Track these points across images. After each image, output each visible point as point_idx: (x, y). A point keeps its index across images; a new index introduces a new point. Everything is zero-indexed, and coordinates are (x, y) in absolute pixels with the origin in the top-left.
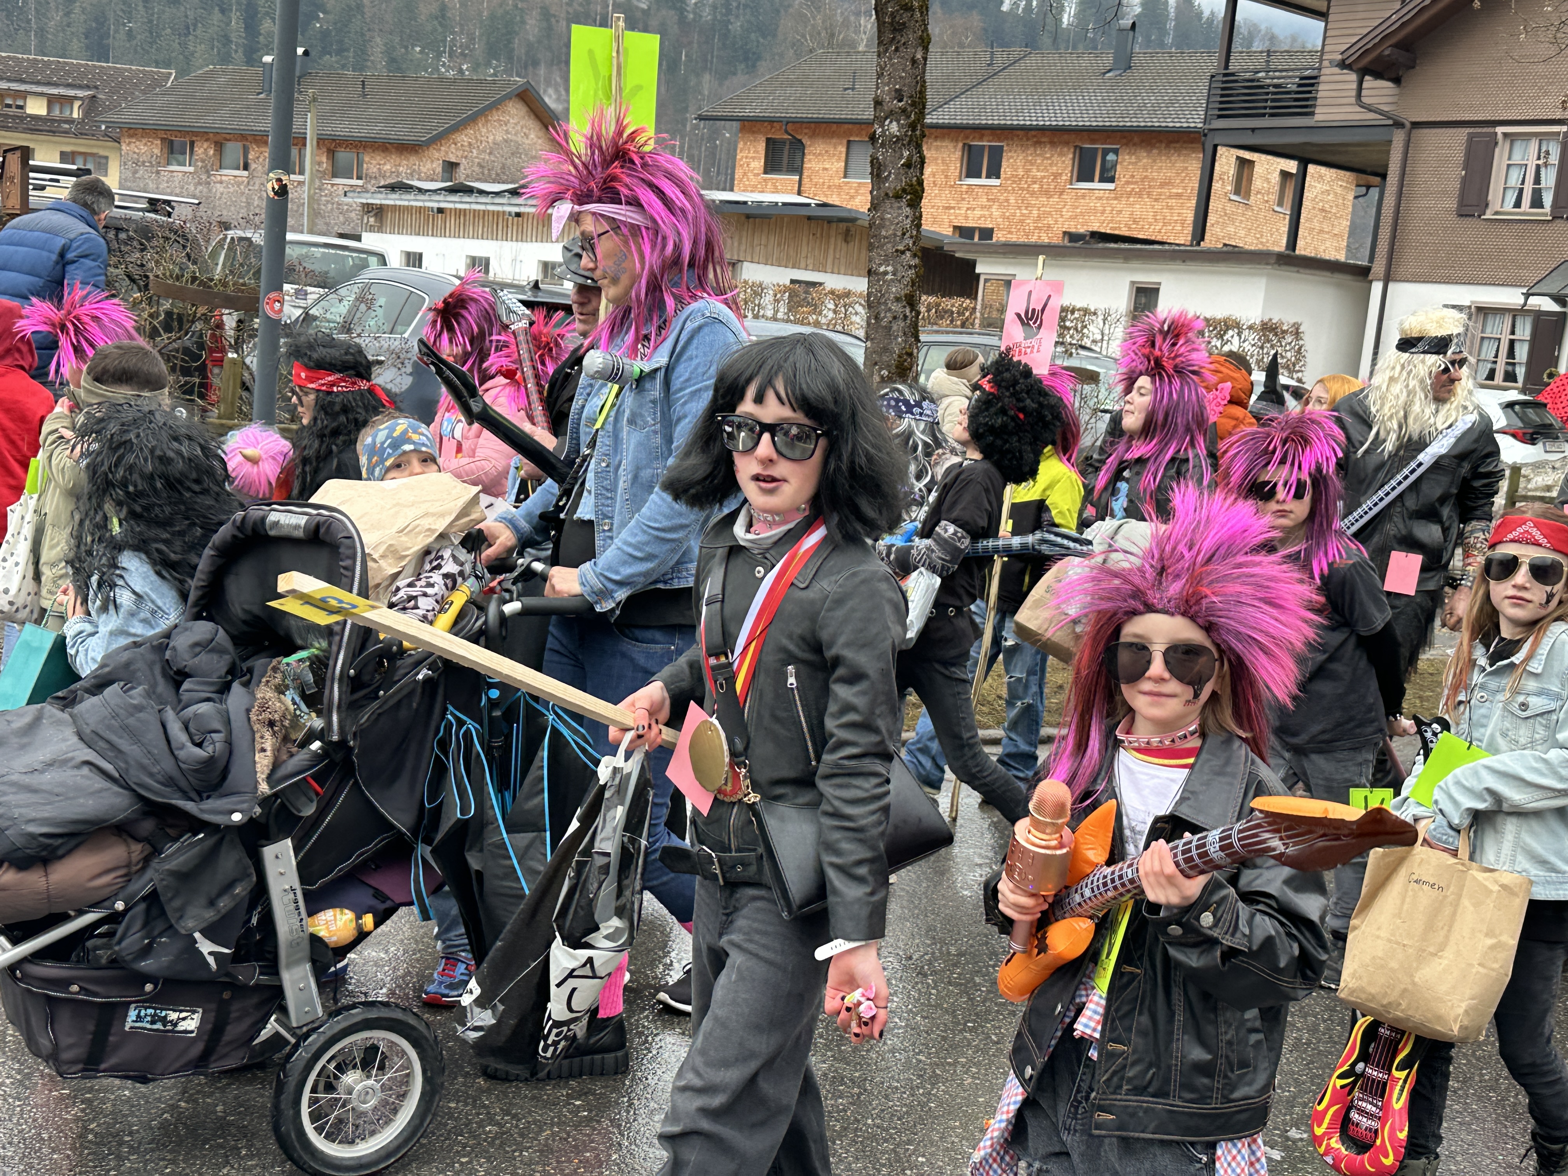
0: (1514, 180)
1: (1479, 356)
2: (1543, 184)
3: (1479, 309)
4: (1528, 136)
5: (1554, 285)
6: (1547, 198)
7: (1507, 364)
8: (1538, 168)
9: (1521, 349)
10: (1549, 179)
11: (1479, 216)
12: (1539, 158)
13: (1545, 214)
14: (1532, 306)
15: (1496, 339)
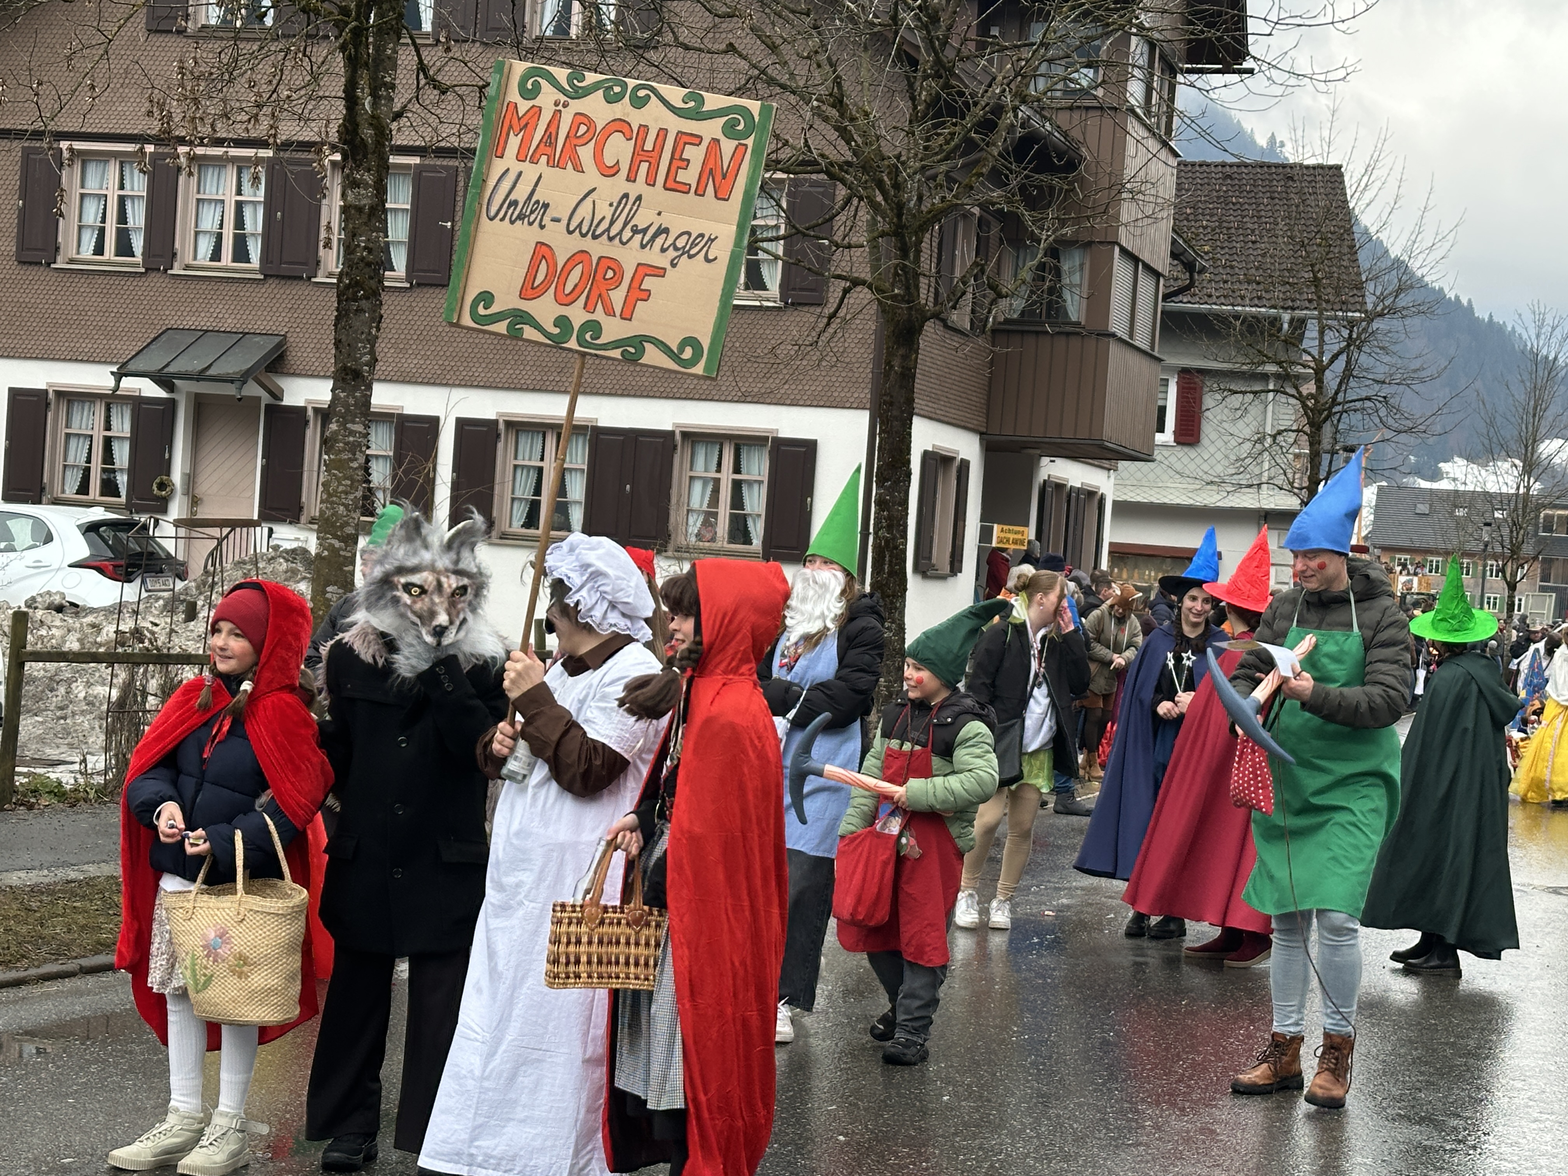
0: (91, 214)
1: (65, 460)
2: (131, 224)
3: (59, 394)
4: (104, 157)
5: (155, 361)
6: (138, 243)
7: (104, 470)
8: (122, 200)
9: (121, 449)
10: (137, 217)
11: (49, 265)
12: (122, 187)
13: (136, 265)
14: (128, 390)
15: (85, 436)
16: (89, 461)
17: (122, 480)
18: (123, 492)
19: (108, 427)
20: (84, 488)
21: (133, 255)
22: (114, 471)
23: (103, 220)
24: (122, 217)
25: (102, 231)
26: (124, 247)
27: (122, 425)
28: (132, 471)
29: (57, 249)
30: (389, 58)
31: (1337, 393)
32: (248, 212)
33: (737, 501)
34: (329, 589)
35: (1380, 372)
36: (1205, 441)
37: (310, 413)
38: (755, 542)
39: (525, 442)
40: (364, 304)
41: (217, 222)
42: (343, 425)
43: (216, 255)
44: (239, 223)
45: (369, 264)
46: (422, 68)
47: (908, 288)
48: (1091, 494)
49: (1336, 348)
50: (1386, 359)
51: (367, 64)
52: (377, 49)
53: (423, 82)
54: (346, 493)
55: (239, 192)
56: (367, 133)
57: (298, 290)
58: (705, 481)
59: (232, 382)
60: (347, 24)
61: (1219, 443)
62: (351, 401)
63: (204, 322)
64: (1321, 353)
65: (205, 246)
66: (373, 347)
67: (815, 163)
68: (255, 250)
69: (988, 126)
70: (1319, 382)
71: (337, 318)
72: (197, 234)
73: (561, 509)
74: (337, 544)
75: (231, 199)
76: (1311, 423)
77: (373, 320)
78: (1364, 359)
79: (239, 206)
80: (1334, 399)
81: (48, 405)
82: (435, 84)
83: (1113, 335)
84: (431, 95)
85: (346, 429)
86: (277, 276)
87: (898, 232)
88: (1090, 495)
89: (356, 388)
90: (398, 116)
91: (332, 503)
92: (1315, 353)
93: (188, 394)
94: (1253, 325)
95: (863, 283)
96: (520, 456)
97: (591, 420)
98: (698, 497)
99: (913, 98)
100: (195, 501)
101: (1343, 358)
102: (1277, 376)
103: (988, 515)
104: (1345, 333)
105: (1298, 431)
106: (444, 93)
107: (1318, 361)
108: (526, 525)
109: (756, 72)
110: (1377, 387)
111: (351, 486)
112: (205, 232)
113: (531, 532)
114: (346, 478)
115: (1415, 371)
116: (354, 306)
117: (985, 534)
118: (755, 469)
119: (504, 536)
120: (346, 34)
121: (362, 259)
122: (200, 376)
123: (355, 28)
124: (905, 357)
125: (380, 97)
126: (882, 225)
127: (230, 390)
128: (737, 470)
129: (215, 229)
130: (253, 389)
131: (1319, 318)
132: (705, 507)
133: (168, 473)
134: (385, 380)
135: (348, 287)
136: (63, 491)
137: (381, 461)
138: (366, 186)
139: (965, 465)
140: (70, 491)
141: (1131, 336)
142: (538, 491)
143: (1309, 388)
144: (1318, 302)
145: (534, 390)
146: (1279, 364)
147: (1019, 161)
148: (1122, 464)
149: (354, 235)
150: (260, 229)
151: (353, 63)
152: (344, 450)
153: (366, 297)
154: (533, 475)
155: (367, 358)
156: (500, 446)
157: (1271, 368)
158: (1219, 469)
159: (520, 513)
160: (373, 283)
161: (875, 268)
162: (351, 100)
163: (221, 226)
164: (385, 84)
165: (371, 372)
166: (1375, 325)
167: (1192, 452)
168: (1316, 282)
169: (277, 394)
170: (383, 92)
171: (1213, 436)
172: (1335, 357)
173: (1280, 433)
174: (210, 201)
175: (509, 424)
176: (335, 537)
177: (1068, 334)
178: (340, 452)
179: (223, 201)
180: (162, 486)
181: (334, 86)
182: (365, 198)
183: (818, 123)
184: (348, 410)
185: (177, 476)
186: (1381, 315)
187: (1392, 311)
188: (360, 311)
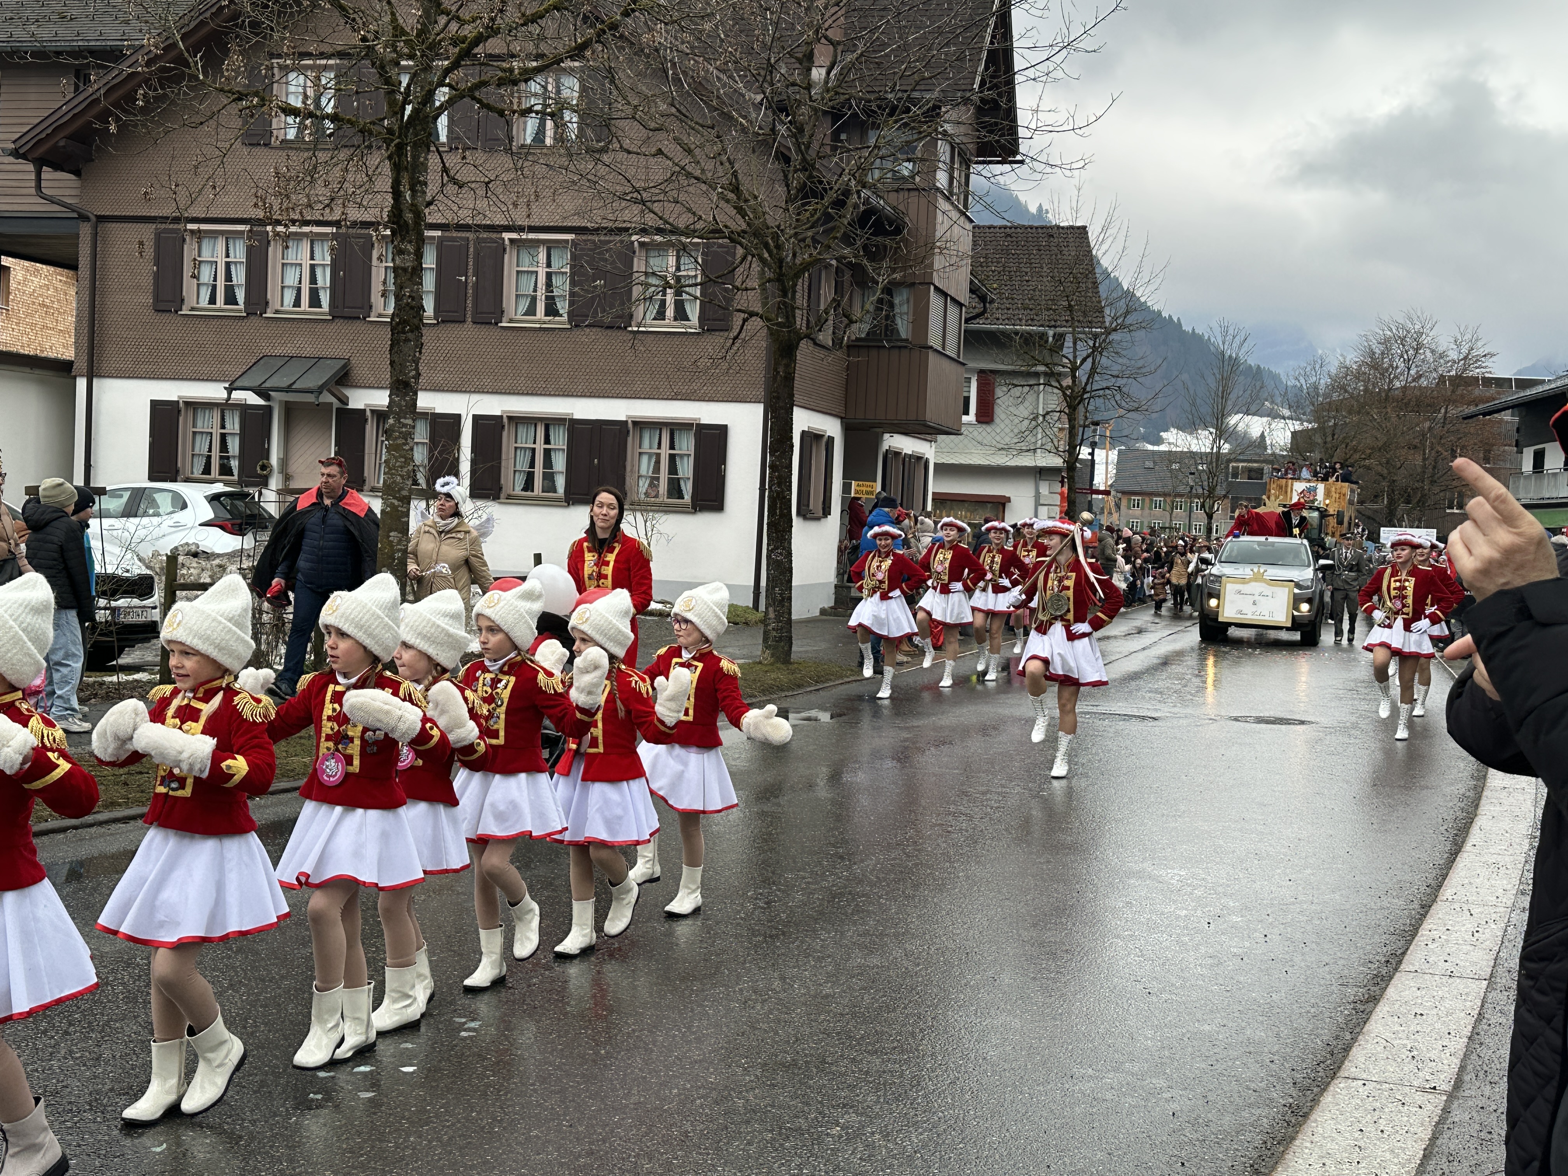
0: (206, 275)
1: (193, 450)
2: (235, 282)
3: (188, 404)
4: (214, 234)
5: (255, 380)
6: (240, 295)
7: (221, 457)
8: (228, 264)
9: (233, 442)
10: (239, 276)
11: (176, 312)
12: (228, 256)
13: (240, 311)
14: (237, 400)
15: (207, 433)
16: (210, 450)
17: (234, 464)
18: (236, 472)
19: (223, 427)
20: (207, 470)
21: (237, 304)
22: (228, 458)
23: (215, 280)
24: (228, 277)
25: (214, 288)
26: (230, 299)
27: (233, 425)
28: (242, 457)
29: (183, 300)
30: (422, 164)
31: (1086, 384)
32: (319, 272)
33: (673, 469)
34: (392, 534)
35: (1116, 369)
36: (997, 420)
37: (368, 413)
38: (686, 497)
39: (522, 431)
40: (410, 335)
41: (297, 280)
42: (398, 420)
43: (297, 303)
44: (313, 279)
45: (412, 308)
46: (445, 170)
47: (787, 318)
48: (919, 458)
49: (1085, 354)
50: (1120, 360)
51: (406, 168)
52: (413, 157)
53: (446, 178)
54: (401, 467)
55: (312, 258)
56: (409, 216)
57: (357, 325)
58: (650, 455)
59: (312, 393)
60: (392, 140)
61: (1007, 422)
62: (403, 403)
63: (290, 351)
64: (1075, 357)
65: (289, 297)
66: (417, 365)
67: (720, 231)
68: (325, 298)
69: (840, 204)
70: (1074, 377)
71: (392, 346)
72: (283, 288)
73: (549, 477)
74: (396, 503)
75: (307, 263)
76: (1069, 406)
77: (417, 347)
78: (1104, 361)
79: (313, 268)
80: (1084, 389)
81: (179, 411)
82: (454, 181)
83: (931, 347)
84: (451, 189)
85: (400, 422)
86: (342, 317)
87: (780, 279)
88: (919, 460)
89: (406, 394)
90: (429, 204)
91: (392, 474)
92: (1071, 357)
93: (280, 401)
94: (1028, 339)
95: (757, 314)
96: (519, 441)
97: (568, 414)
98: (645, 467)
99: (787, 185)
100: (287, 478)
101: (1090, 360)
102: (1045, 374)
103: (847, 475)
104: (1091, 343)
105: (1060, 412)
106: (460, 187)
107: (1073, 363)
108: (525, 489)
109: (677, 169)
110: (1113, 380)
111: (405, 462)
112: (289, 287)
113: (529, 493)
114: (401, 457)
115: (1139, 368)
116: (403, 337)
117: (846, 488)
118: (684, 445)
119: (509, 497)
120: (392, 148)
121: (408, 304)
122: (288, 389)
123: (399, 143)
124: (787, 366)
125: (416, 191)
126: (769, 274)
127: (310, 398)
128: (672, 447)
129: (296, 284)
130: (327, 398)
131: (1073, 333)
132: (650, 474)
133: (268, 458)
134: (425, 390)
135: (398, 324)
136: (192, 473)
137: (420, 446)
138: (409, 253)
139: (831, 440)
140: (197, 473)
141: (944, 348)
142: (532, 465)
143: (1067, 382)
144: (1072, 322)
145: (527, 394)
146: (1046, 365)
147: (862, 227)
148: (940, 438)
149: (401, 288)
150: (328, 285)
151: (397, 168)
152: (399, 437)
153: (411, 331)
154: (529, 454)
155: (414, 373)
156: (505, 434)
157: (1041, 368)
158: (1007, 440)
159: (520, 481)
160: (416, 321)
161: (764, 304)
162: (397, 194)
163: (300, 282)
164: (420, 182)
165: (417, 383)
166: (1111, 337)
167: (989, 428)
168: (1070, 308)
169: (344, 401)
170: (418, 188)
171: (1003, 416)
172: (1084, 360)
173: (1048, 413)
174: (292, 264)
175: (510, 418)
176: (395, 498)
177: (900, 347)
178: (396, 438)
179: (301, 265)
180: (263, 467)
181: (384, 183)
182: (408, 262)
183: (722, 204)
184: (401, 410)
185: (274, 460)
186: (1115, 330)
187: (1123, 326)
188: (407, 340)
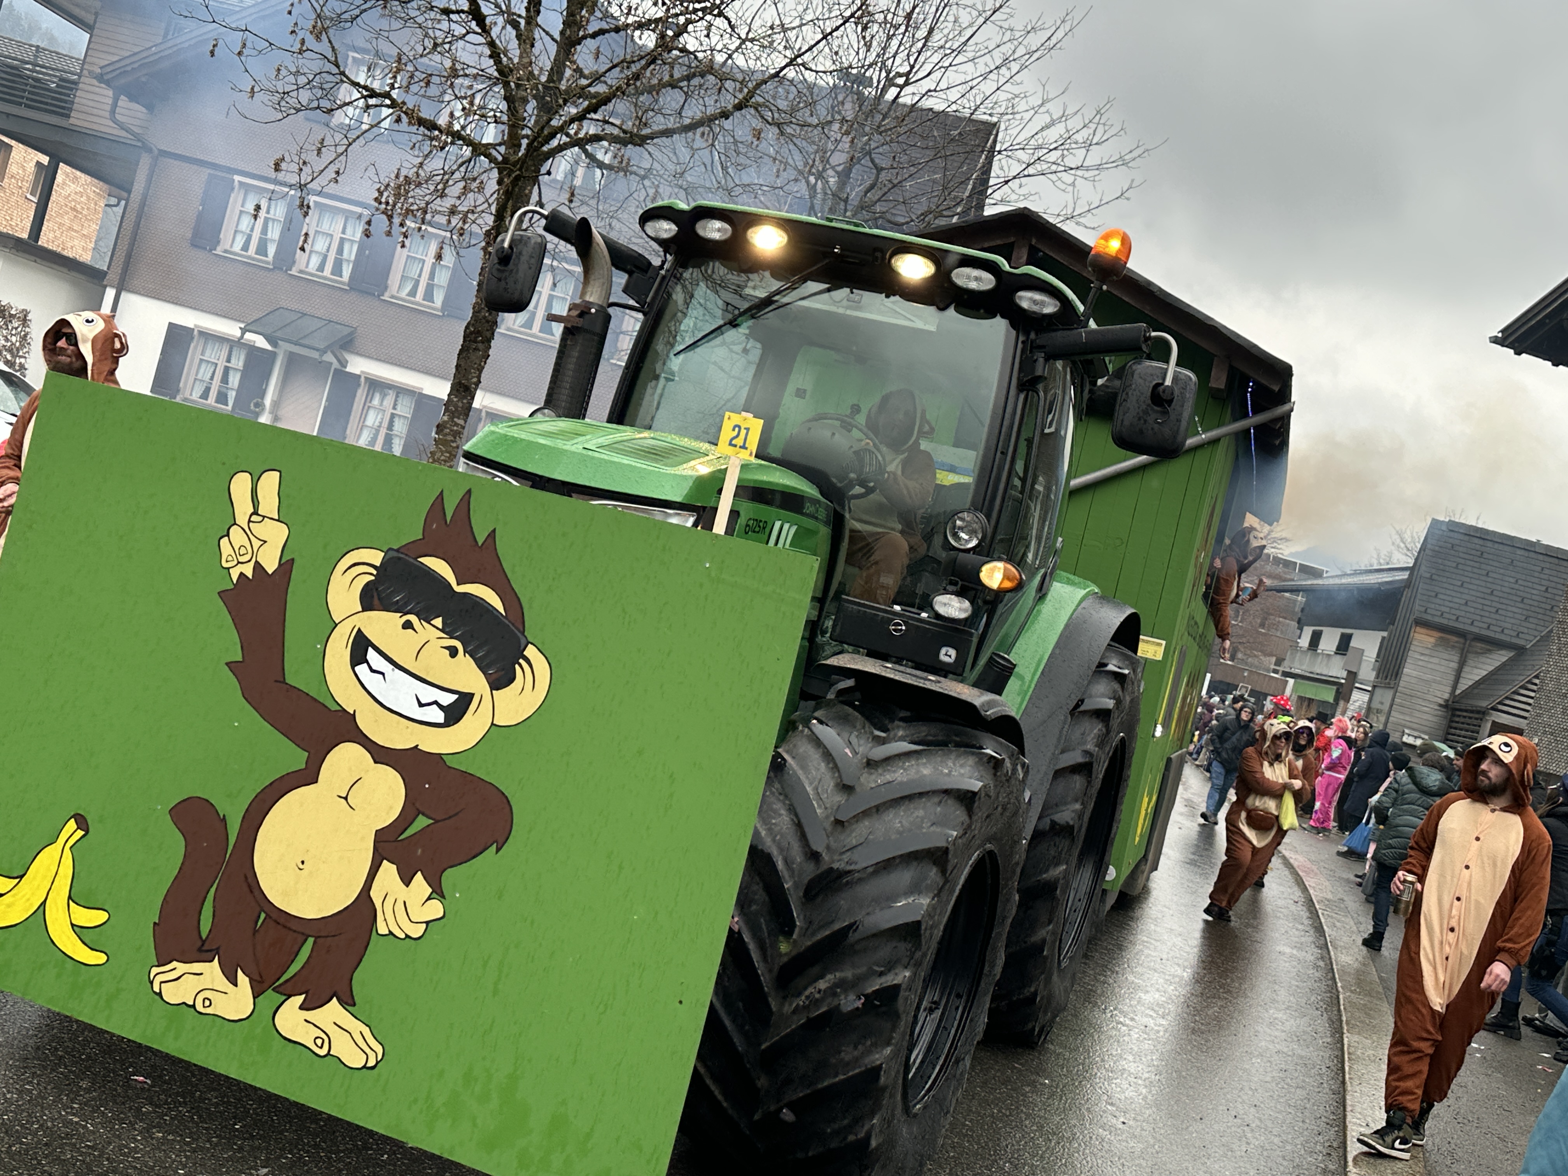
0: (245, 226)
1: (197, 375)
2: (269, 235)
3: (202, 333)
4: (261, 191)
5: (268, 327)
6: (272, 250)
7: (220, 387)
8: (266, 220)
9: (235, 376)
10: (274, 233)
11: (211, 250)
12: (268, 212)
14: (248, 340)
15: (213, 363)
17: (231, 396)
18: (231, 403)
20: (205, 395)
21: (267, 256)
22: (227, 389)
23: (252, 231)
24: (265, 231)
25: (250, 237)
26: (262, 250)
27: (238, 362)
28: (238, 391)
29: (218, 242)
37: (363, 379)
41: (325, 248)
43: (321, 268)
44: (340, 251)
51: (514, 197)
57: (371, 301)
59: (317, 350)
63: (305, 308)
65: (315, 261)
68: (347, 270)
72: (311, 252)
75: (337, 236)
79: (342, 241)
81: (192, 338)
86: (358, 290)
93: (286, 351)
112: (317, 252)
116: (473, 346)
122: (296, 342)
123: (518, 175)
127: (315, 355)
129: (324, 251)
130: (329, 357)
133: (263, 398)
134: (484, 390)
135: (471, 333)
136: (191, 395)
145: (508, 396)
150: (353, 258)
153: (482, 342)
155: (475, 380)
156: (481, 426)
162: (500, 218)
163: (328, 251)
165: (476, 387)
169: (343, 363)
174: (324, 233)
179: (332, 236)
180: (257, 405)
184: (456, 410)
185: (268, 401)
